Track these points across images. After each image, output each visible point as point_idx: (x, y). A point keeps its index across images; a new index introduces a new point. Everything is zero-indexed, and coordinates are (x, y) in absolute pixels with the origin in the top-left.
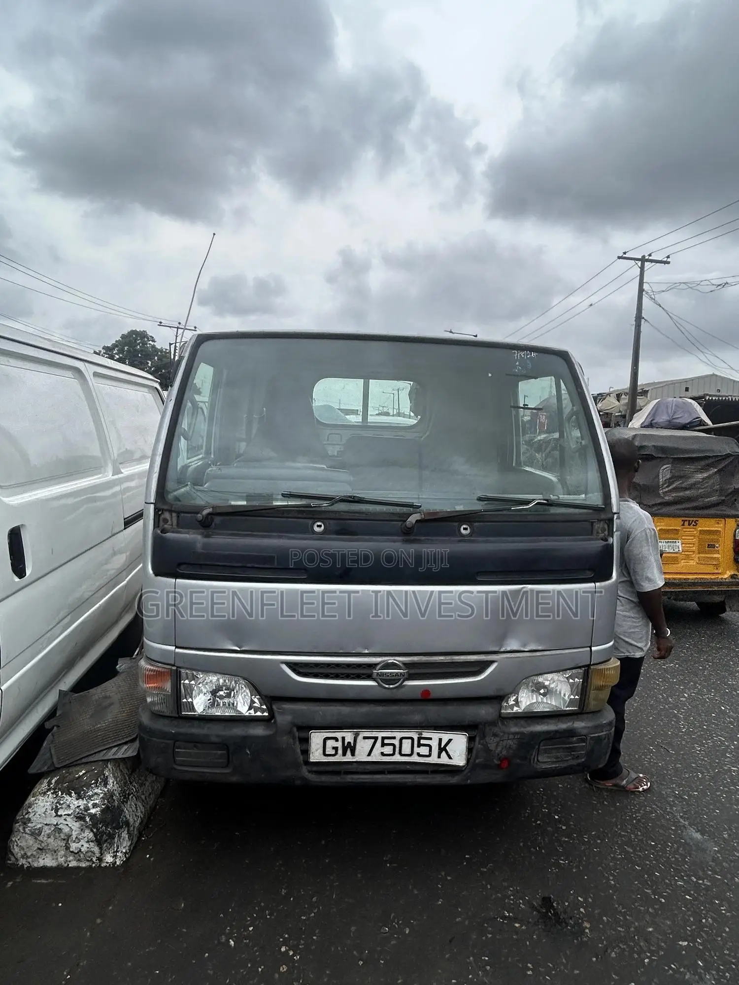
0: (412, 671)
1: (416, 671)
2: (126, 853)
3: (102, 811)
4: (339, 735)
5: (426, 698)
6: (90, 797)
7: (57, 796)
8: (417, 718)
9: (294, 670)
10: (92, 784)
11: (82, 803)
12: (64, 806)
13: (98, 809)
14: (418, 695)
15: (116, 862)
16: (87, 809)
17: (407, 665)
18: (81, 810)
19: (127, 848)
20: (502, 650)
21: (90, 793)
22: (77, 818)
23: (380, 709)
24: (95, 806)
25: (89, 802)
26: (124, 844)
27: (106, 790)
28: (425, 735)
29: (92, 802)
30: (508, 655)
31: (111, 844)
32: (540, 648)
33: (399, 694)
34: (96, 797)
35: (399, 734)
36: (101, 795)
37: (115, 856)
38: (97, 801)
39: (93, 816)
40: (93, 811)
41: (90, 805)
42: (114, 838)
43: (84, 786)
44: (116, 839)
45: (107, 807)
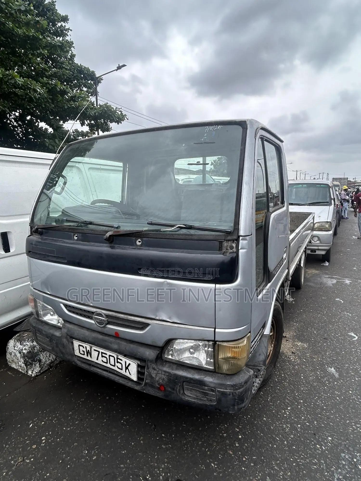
0: (110, 320)
1: (112, 320)
2: (37, 372)
3: (27, 352)
4: (84, 345)
5: (117, 336)
6: (24, 345)
7: (15, 341)
8: (115, 346)
9: (66, 308)
10: (26, 340)
11: (21, 347)
12: (17, 346)
13: (26, 351)
14: (114, 334)
15: (32, 375)
16: (22, 350)
17: (107, 316)
18: (20, 349)
19: (38, 371)
20: (157, 318)
21: (25, 344)
22: (19, 352)
23: (101, 337)
24: (25, 349)
25: (23, 347)
26: (36, 370)
27: (32, 344)
28: (119, 357)
29: (25, 347)
30: (157, 322)
31: (31, 367)
32: (178, 322)
33: (105, 331)
34: (27, 346)
35: (109, 353)
36: (29, 346)
37: (32, 372)
38: (27, 348)
39: (24, 353)
40: (24, 351)
41: (23, 349)
42: (33, 365)
43: (23, 340)
44: (33, 366)
45: (30, 352)
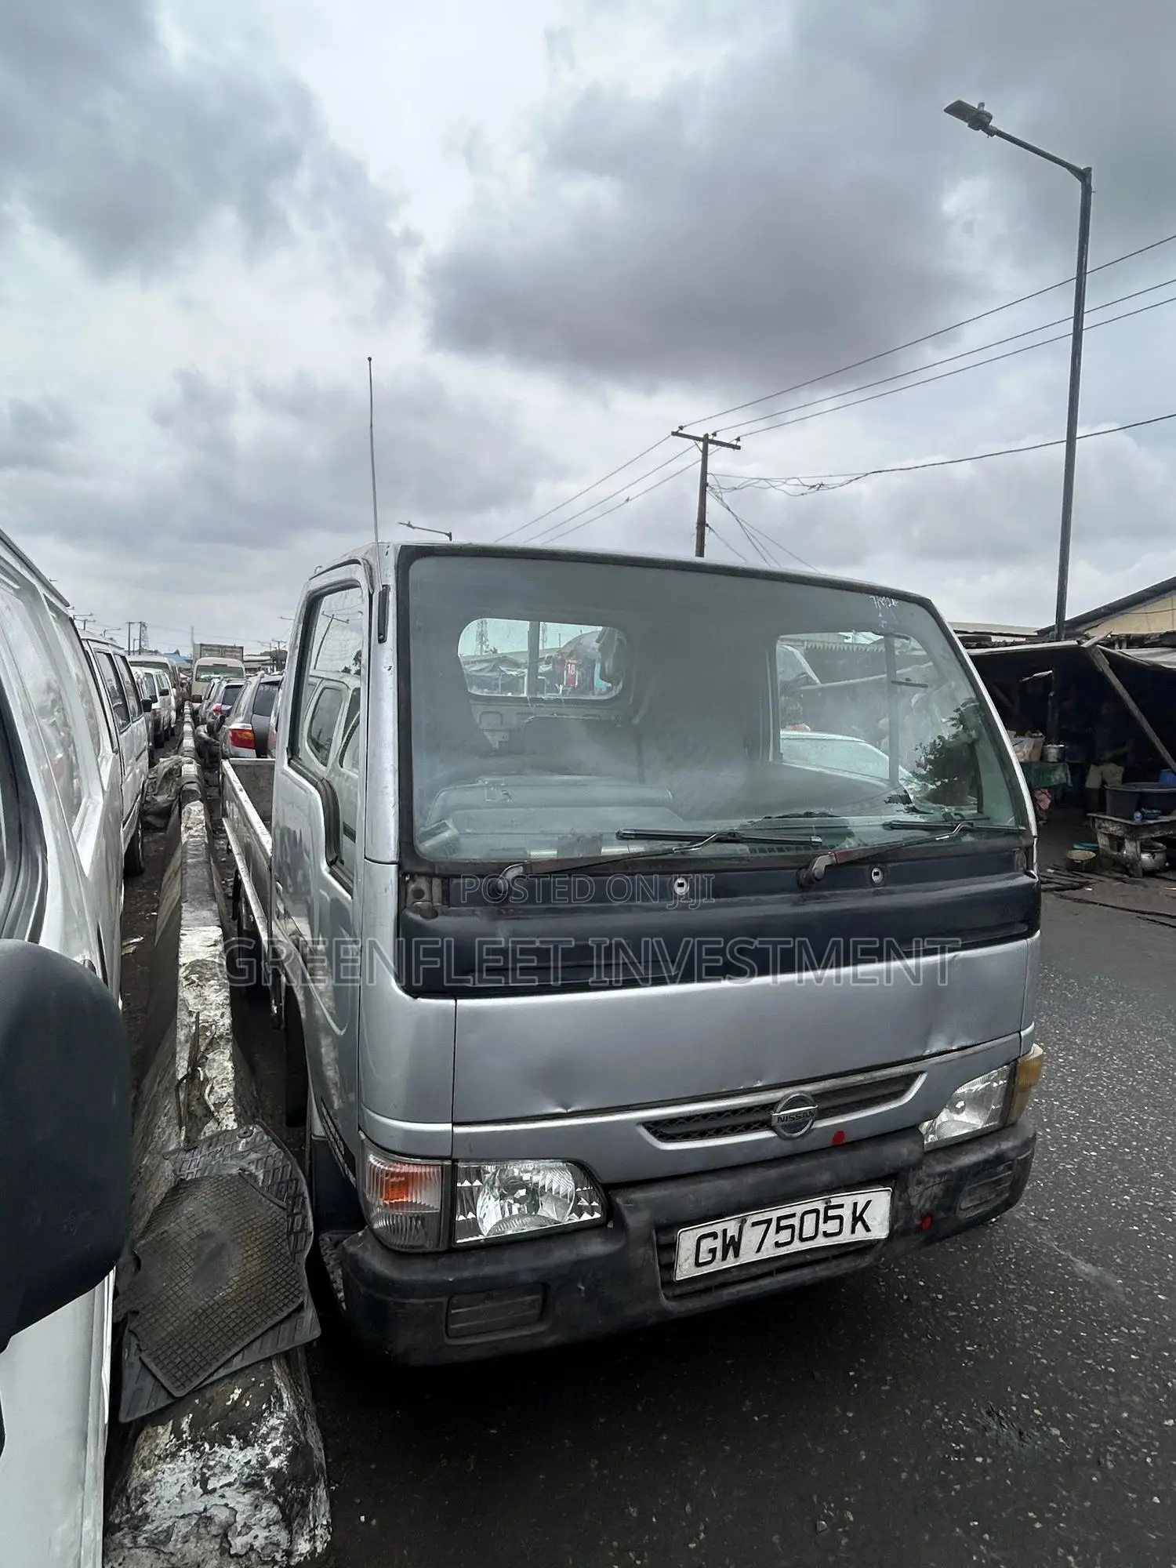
0: (825, 1105)
1: (831, 1103)
2: (328, 1526)
3: (290, 1459)
4: (718, 1228)
5: (840, 1142)
6: (265, 1437)
7: (202, 1453)
8: (825, 1177)
9: (654, 1133)
10: (265, 1411)
11: (251, 1454)
12: (217, 1470)
13: (282, 1457)
14: (828, 1142)
15: (316, 1548)
16: (264, 1463)
17: (818, 1097)
18: (252, 1468)
19: (328, 1515)
20: (928, 1052)
21: (264, 1430)
22: (246, 1485)
23: (773, 1173)
24: (276, 1452)
25: (264, 1449)
26: (321, 1511)
27: (284, 1415)
28: (834, 1202)
29: (270, 1446)
30: (937, 1059)
31: (305, 1517)
32: (969, 1043)
33: (805, 1146)
34: (273, 1435)
35: (798, 1209)
36: (281, 1428)
37: (313, 1539)
38: (277, 1443)
39: (276, 1475)
40: (274, 1464)
41: (268, 1453)
42: (307, 1505)
43: (251, 1419)
44: (311, 1505)
45: (296, 1449)
